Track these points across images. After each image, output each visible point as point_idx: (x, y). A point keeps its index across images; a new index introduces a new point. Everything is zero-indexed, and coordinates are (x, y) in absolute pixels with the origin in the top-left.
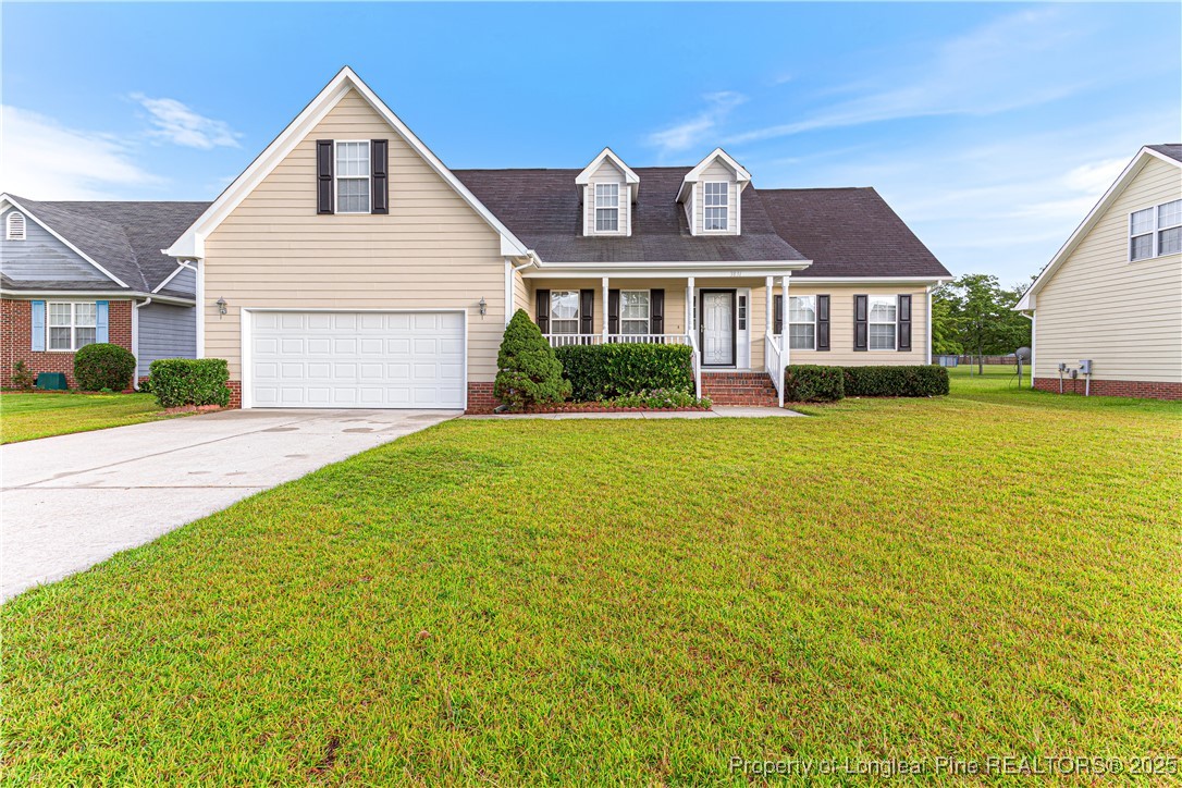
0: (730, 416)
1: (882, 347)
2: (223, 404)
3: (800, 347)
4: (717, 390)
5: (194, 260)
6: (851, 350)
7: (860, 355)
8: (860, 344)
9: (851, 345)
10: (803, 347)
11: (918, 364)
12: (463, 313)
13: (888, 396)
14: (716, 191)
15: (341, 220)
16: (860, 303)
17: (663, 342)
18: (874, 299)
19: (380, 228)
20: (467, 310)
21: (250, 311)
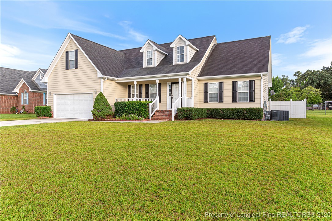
0: (154, 123)
1: (244, 100)
2: (50, 117)
3: (213, 101)
4: (158, 115)
5: (46, 83)
6: (231, 102)
7: (235, 104)
8: (235, 100)
9: (231, 100)
10: (214, 101)
11: (257, 107)
12: (92, 93)
13: (237, 119)
14: (181, 49)
15: (70, 70)
16: (235, 84)
17: (148, 100)
18: (240, 83)
19: (77, 72)
20: (93, 93)
21: (56, 95)
